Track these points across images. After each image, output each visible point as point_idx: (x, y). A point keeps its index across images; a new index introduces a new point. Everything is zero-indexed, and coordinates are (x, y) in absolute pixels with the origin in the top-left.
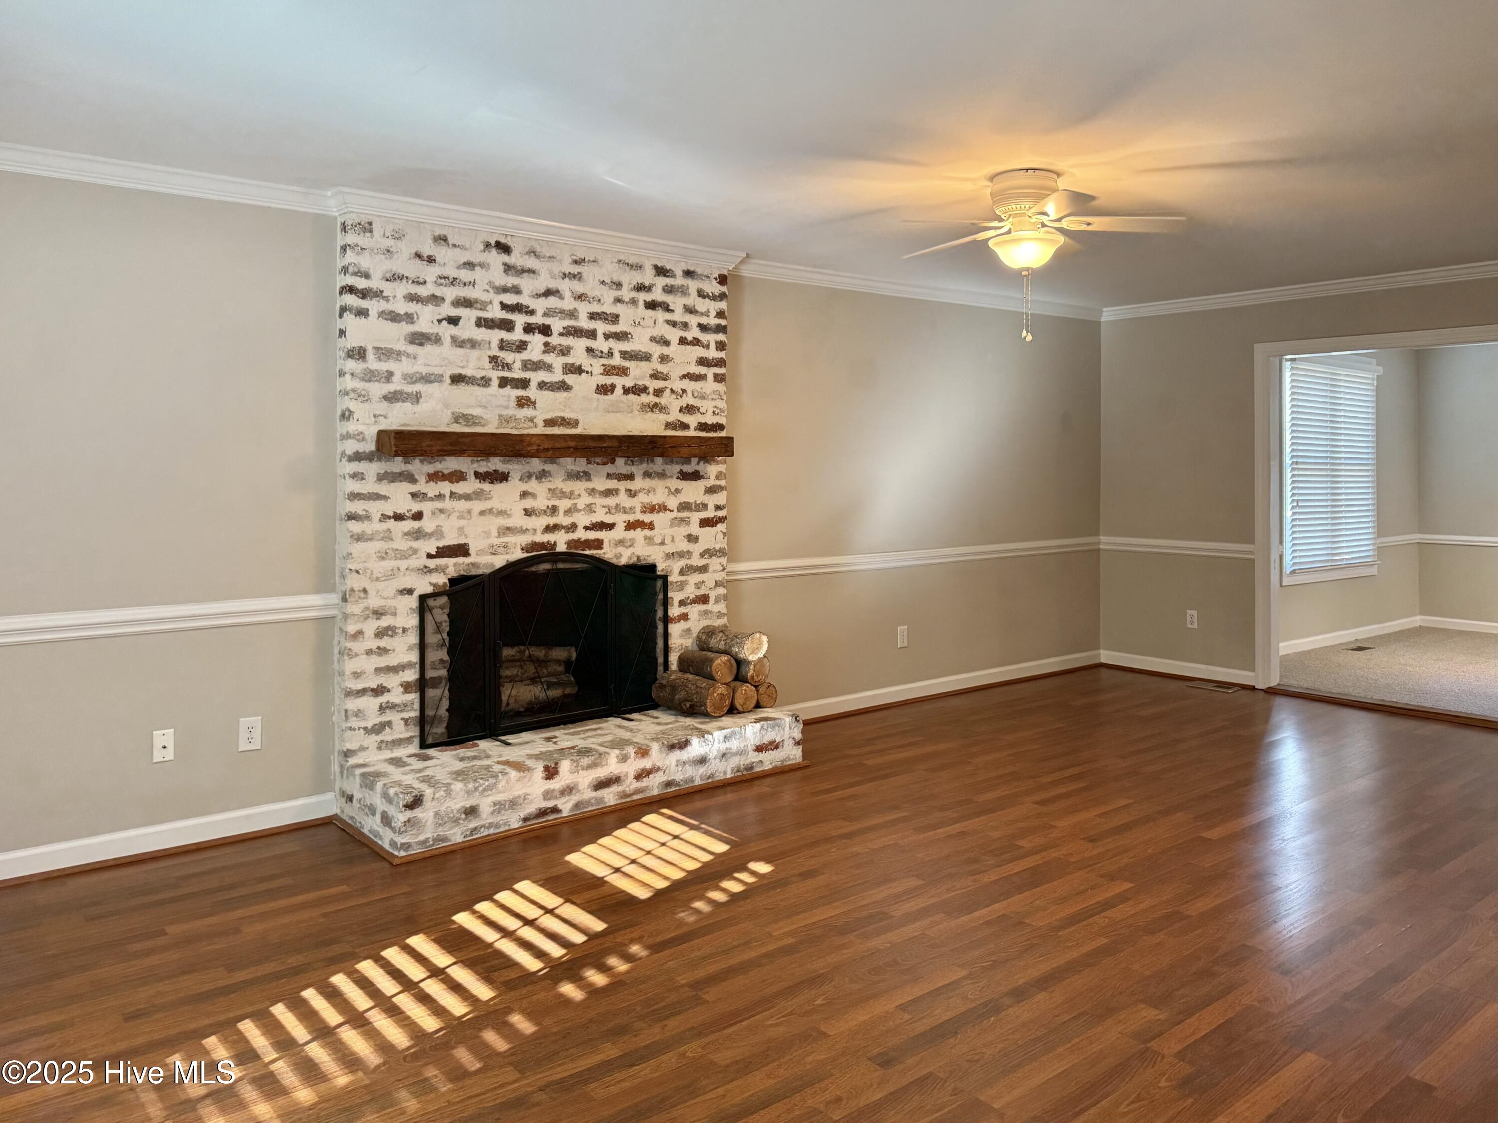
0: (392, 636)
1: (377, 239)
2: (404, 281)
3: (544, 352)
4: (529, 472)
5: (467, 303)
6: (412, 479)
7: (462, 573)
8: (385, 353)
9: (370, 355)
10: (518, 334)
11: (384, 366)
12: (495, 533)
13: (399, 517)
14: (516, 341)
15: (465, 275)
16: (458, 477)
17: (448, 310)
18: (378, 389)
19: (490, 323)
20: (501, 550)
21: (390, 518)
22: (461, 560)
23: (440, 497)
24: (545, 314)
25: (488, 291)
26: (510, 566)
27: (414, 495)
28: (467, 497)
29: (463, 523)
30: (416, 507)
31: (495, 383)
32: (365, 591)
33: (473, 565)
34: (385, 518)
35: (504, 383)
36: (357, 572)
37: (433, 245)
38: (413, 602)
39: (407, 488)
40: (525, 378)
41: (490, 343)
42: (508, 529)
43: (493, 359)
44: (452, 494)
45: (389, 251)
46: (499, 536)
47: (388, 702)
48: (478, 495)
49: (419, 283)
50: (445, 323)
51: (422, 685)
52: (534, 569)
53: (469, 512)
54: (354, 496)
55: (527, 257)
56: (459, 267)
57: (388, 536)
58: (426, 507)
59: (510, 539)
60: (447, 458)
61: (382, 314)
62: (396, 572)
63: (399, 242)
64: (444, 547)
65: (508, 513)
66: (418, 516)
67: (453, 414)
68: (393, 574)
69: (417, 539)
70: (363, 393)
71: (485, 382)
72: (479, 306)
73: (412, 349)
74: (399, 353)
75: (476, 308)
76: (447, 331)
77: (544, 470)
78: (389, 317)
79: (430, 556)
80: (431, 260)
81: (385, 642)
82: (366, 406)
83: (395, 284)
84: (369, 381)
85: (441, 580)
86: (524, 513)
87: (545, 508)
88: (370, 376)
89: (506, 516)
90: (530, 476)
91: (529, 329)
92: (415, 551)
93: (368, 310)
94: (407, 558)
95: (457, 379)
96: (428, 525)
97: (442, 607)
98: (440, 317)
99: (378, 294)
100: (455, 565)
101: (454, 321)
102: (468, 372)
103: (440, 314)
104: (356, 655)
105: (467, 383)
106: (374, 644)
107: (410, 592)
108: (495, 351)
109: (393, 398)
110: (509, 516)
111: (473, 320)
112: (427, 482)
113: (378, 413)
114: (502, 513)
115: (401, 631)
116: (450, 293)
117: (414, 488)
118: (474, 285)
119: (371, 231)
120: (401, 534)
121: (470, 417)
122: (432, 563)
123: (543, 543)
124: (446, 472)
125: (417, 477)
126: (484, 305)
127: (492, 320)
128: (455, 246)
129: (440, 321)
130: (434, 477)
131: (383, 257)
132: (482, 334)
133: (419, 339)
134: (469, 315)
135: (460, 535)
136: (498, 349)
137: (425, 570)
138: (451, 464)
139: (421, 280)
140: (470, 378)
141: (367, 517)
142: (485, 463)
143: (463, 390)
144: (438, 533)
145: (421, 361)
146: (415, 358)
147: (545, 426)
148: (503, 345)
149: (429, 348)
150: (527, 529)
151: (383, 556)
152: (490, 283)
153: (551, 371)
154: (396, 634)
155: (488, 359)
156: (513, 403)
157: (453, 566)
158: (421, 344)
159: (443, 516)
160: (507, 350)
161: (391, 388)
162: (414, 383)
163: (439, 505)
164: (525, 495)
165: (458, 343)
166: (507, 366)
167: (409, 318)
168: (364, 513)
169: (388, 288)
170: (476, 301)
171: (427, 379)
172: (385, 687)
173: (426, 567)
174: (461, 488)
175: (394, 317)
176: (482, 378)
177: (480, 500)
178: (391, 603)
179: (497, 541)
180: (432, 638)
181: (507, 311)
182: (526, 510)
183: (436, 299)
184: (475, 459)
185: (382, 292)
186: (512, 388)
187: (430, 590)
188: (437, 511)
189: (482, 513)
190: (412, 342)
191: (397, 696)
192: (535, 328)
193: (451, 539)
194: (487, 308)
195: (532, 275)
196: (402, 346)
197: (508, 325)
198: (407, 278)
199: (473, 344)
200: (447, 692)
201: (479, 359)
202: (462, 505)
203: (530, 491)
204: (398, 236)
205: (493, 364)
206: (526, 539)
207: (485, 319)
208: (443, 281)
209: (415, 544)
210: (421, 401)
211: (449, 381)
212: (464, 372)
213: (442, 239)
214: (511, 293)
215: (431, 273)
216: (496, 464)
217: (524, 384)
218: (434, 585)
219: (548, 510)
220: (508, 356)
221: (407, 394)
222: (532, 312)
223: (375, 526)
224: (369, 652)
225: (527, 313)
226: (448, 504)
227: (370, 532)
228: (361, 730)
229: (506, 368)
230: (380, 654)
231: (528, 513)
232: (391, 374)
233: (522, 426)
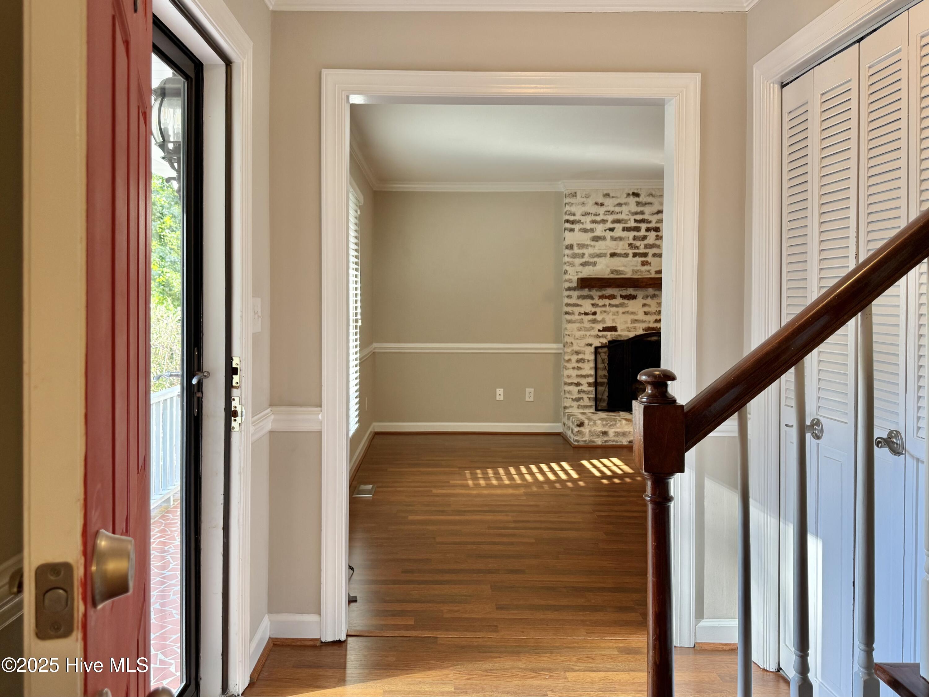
0: (583, 363)
1: (579, 199)
2: (590, 215)
3: (656, 239)
4: (647, 295)
5: (618, 221)
6: (592, 298)
7: (614, 339)
8: (581, 246)
9: (575, 247)
10: (643, 233)
11: (581, 251)
12: (629, 322)
13: (586, 314)
14: (641, 236)
15: (617, 209)
16: (612, 297)
17: (609, 225)
18: (578, 261)
19: (629, 229)
20: (633, 330)
21: (582, 314)
22: (613, 333)
23: (604, 306)
24: (657, 222)
25: (628, 215)
26: (637, 337)
27: (593, 305)
28: (617, 306)
29: (614, 317)
30: (594, 310)
31: (631, 255)
32: (572, 343)
33: (619, 335)
34: (580, 314)
35: (635, 255)
36: (569, 335)
37: (603, 198)
38: (592, 349)
39: (590, 301)
40: (646, 253)
41: (628, 238)
42: (636, 320)
43: (630, 245)
44: (610, 305)
45: (583, 203)
46: (631, 323)
47: (582, 389)
48: (621, 305)
49: (596, 215)
50: (608, 231)
51: (596, 384)
52: (649, 339)
53: (618, 312)
54: (568, 305)
55: (648, 197)
56: (615, 206)
57: (581, 321)
58: (598, 310)
59: (637, 325)
60: (607, 289)
61: (580, 230)
62: (585, 336)
63: (588, 199)
64: (606, 327)
65: (636, 313)
66: (594, 314)
67: (611, 270)
69: (594, 323)
70: (572, 263)
72: (624, 222)
73: (593, 243)
74: (587, 245)
75: (622, 223)
76: (609, 234)
77: (654, 294)
78: (583, 231)
79: (599, 331)
80: (602, 205)
81: (580, 365)
82: (573, 268)
83: (586, 217)
84: (575, 258)
85: (604, 341)
86: (644, 313)
87: (655, 311)
88: (575, 256)
89: (635, 315)
90: (647, 297)
91: (648, 230)
92: (593, 328)
93: (574, 229)
94: (589, 331)
95: (613, 255)
96: (599, 317)
97: (605, 353)
99: (579, 222)
100: (611, 335)
101: (612, 230)
102: (618, 251)
103: (605, 227)
104: (569, 369)
105: (618, 256)
106: (576, 365)
107: (591, 345)
108: (631, 241)
109: (584, 264)
110: (637, 315)
111: (621, 228)
112: (599, 299)
113: (578, 271)
114: (633, 313)
115: (587, 361)
116: (610, 218)
117: (593, 302)
118: (622, 213)
119: (576, 196)
120: (587, 321)
121: (618, 271)
122: (601, 334)
123: (654, 328)
124: (607, 295)
125: (594, 297)
126: (626, 221)
127: (630, 228)
128: (613, 197)
129: (605, 230)
130: (601, 297)
131: (581, 206)
132: (625, 234)
133: (596, 239)
134: (619, 226)
135: (613, 322)
136: (632, 240)
137: (597, 336)
138: (609, 291)
139: (598, 214)
140: (619, 254)
141: (572, 313)
142: (625, 291)
143: (616, 260)
144: (603, 321)
145: (597, 248)
146: (594, 247)
147: (655, 274)
148: (635, 238)
149: (600, 242)
150: (645, 321)
151: (579, 330)
152: (629, 211)
153: (659, 248)
154: (585, 362)
155: (628, 245)
156: (640, 264)
157: (610, 335)
158: (597, 241)
159: (605, 314)
160: (637, 240)
161: (584, 260)
162: (594, 258)
163: (604, 309)
164: (644, 305)
165: (613, 239)
166: (637, 247)
167: (592, 230)
169: (583, 219)
170: (623, 220)
171: (599, 256)
172: (580, 383)
173: (598, 335)
174: (614, 302)
175: (585, 231)
176: (625, 254)
177: (623, 307)
178: (583, 349)
179: (630, 325)
180: (600, 366)
181: (637, 223)
182: (645, 312)
183: (604, 221)
184: (621, 289)
186: (639, 257)
187: (599, 345)
188: (603, 312)
189: (623, 313)
190: (593, 240)
191: (585, 387)
192: (651, 229)
193: (609, 324)
194: (628, 222)
195: (650, 205)
196: (589, 242)
197: (638, 229)
198: (591, 213)
199: (621, 239)
200: (607, 389)
201: (623, 245)
202: (614, 309)
203: (647, 303)
204: (587, 196)
205: (630, 247)
206: (645, 325)
207: (627, 228)
208: (607, 213)
209: (593, 325)
210: (596, 265)
211: (609, 256)
212: (616, 251)
213: (607, 195)
214: (639, 214)
215: (602, 210)
216: (630, 291)
217: (645, 255)
218: (601, 343)
219: (657, 313)
220: (637, 243)
221: (591, 262)
222: (650, 222)
223: (577, 317)
224: (574, 368)
225: (647, 223)
226: (608, 309)
227: (574, 319)
228: (571, 399)
229: (636, 248)
230: (578, 370)
231: (646, 313)
232: (583, 255)
233: (644, 274)
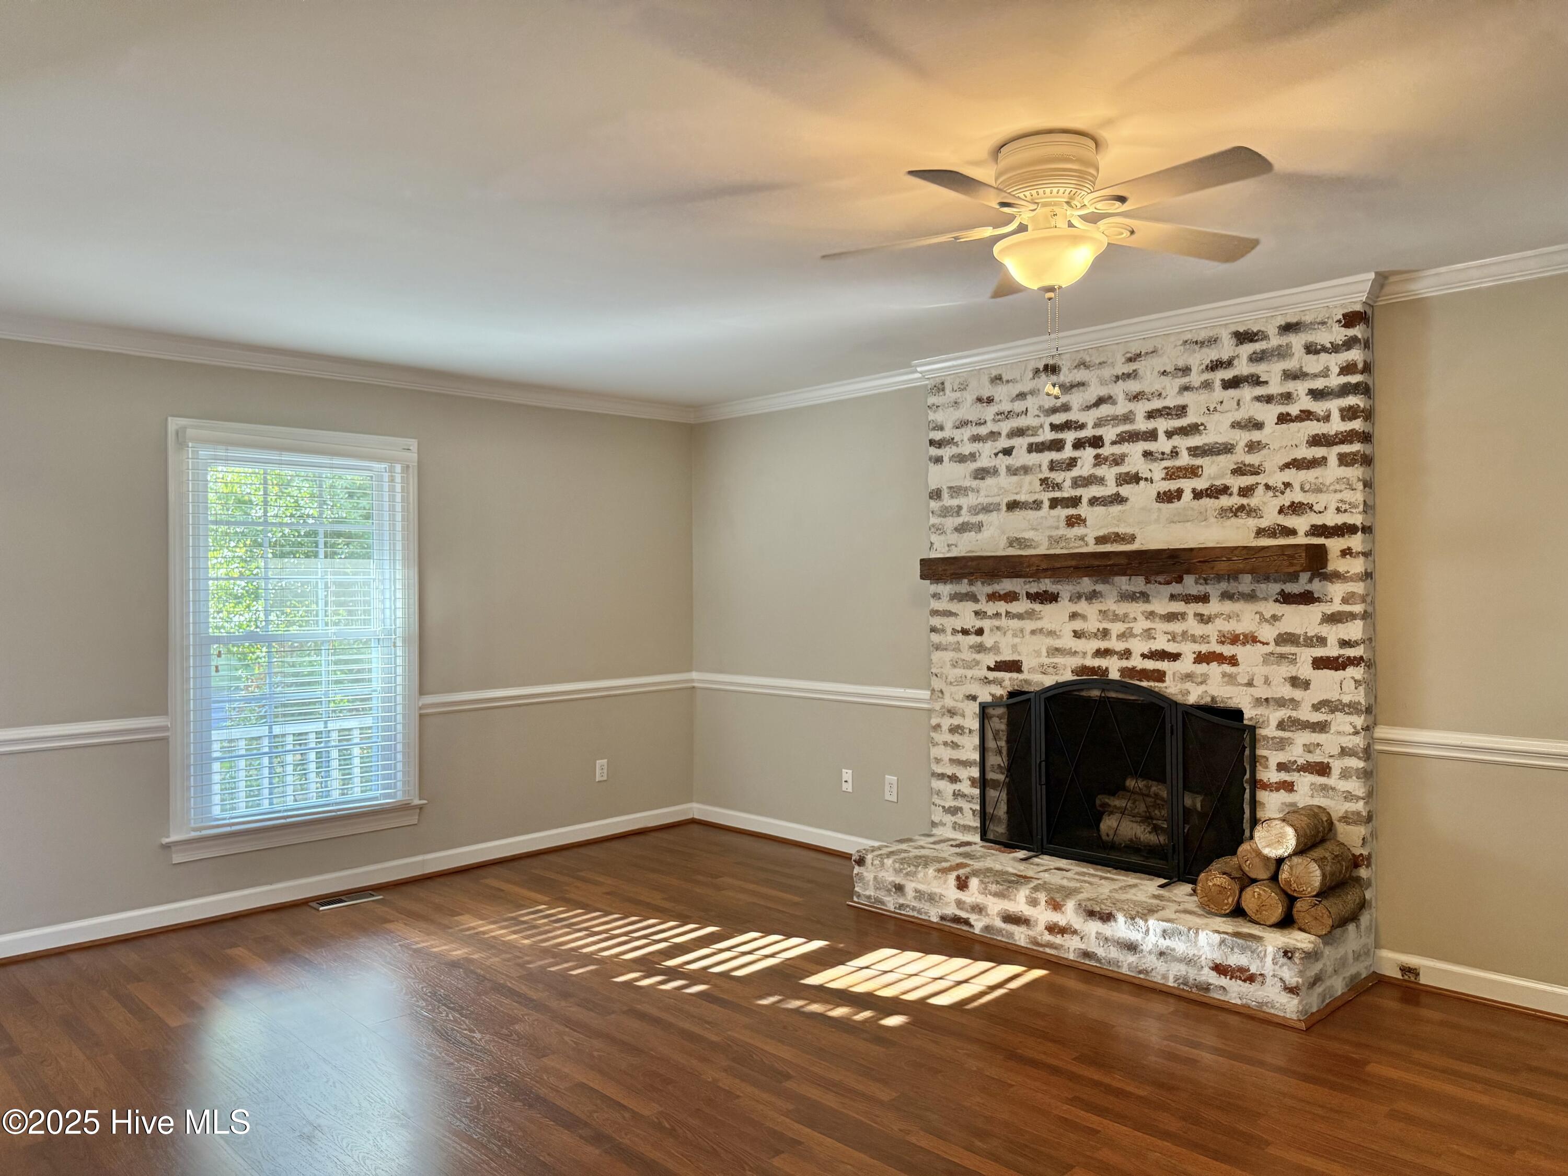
0: (961, 734)
1: (950, 395)
2: (969, 425)
3: (1095, 465)
4: (1078, 593)
5: (1019, 432)
6: (973, 598)
7: (1016, 688)
8: (956, 491)
9: (945, 495)
10: (1068, 452)
11: (955, 502)
12: (1044, 653)
13: (965, 632)
14: (1066, 459)
15: (1019, 406)
16: (1011, 597)
17: (1004, 443)
18: (951, 522)
19: (1040, 447)
20: (1051, 670)
21: (958, 632)
22: (1015, 675)
23: (997, 615)
24: (1096, 425)
25: (1038, 416)
26: (1058, 685)
27: (977, 613)
28: (1020, 616)
29: (1017, 640)
30: (978, 624)
31: (1046, 504)
32: (942, 692)
33: (1026, 681)
34: (955, 632)
35: (1054, 503)
36: (936, 675)
37: (990, 387)
38: (974, 708)
39: (971, 606)
40: (1076, 496)
41: (1040, 466)
42: (1057, 649)
43: (1044, 481)
44: (1007, 613)
45: (956, 403)
46: (1048, 656)
47: (959, 790)
48: (1030, 615)
49: (980, 424)
50: (1000, 455)
51: (983, 783)
52: (1084, 694)
53: (1022, 631)
54: (935, 613)
55: (1076, 371)
56: (1013, 401)
57: (957, 648)
58: (986, 624)
59: (1059, 660)
60: (1004, 580)
61: (953, 458)
62: (964, 679)
63: (964, 392)
64: (1001, 662)
65: (1058, 633)
66: (980, 632)
67: (1008, 538)
68: (960, 681)
69: (979, 652)
70: (940, 527)
71: (1037, 505)
72: (1030, 432)
73: (975, 484)
74: (966, 489)
75: (1028, 436)
76: (1003, 462)
77: (1094, 591)
78: (958, 459)
79: (989, 669)
80: (990, 400)
81: (956, 738)
82: (942, 537)
83: (963, 430)
84: (945, 516)
85: (999, 691)
86: (1073, 634)
87: (1095, 631)
88: (946, 512)
89: (1055, 637)
90: (1079, 597)
91: (1078, 445)
92: (977, 663)
93: (942, 457)
94: (971, 668)
95: (1013, 506)
96: (988, 640)
97: (1000, 717)
98: (996, 451)
99: (950, 442)
101: (1008, 452)
102: (1022, 498)
103: (996, 448)
104: (937, 744)
105: (1021, 509)
106: (949, 738)
107: (974, 698)
108: (1046, 473)
109: (962, 529)
110: (1059, 637)
111: (1025, 447)
112: (987, 602)
113: (950, 543)
114: (1051, 633)
115: (967, 731)
116: (1005, 427)
117: (977, 607)
118: (1026, 414)
119: (943, 390)
120: (967, 647)
121: (1023, 541)
122: (992, 675)
123: (1094, 667)
124: (1002, 593)
125: (979, 597)
126: (1034, 431)
127: (1043, 443)
128: (1008, 381)
129: (996, 455)
130: (993, 597)
131: (952, 409)
132: (1035, 458)
133: (981, 474)
134: (1021, 443)
135: (1013, 652)
136: (1048, 471)
137: (985, 681)
138: (1006, 585)
139: (982, 421)
140: (1023, 503)
141: (943, 631)
142: (1036, 583)
143: (1018, 514)
144: (995, 649)
145: (982, 493)
146: (978, 491)
147: (1096, 544)
148: (1053, 466)
149: (990, 481)
150: (1076, 652)
151: (954, 665)
152: (1040, 408)
153: (1103, 484)
154: (964, 733)
155: (1039, 483)
156: (1063, 524)
157: (1009, 680)
158: (983, 478)
159: (999, 633)
160: (1057, 470)
161: (960, 520)
162: (977, 514)
163: (996, 623)
164: (1074, 616)
165: (1013, 471)
166: (1058, 486)
167: (973, 457)
168: (941, 627)
169: (958, 435)
170: (1028, 428)
171: (987, 509)
172: (958, 777)
173: (986, 678)
174: (1016, 607)
175: (961, 459)
176: (1034, 502)
177: (1032, 619)
178: (960, 705)
179: (1047, 661)
180: (991, 744)
181: (1057, 432)
182: (1075, 632)
183: (994, 435)
184: (1028, 580)
185: (953, 439)
186: (1063, 508)
187: (989, 699)
188: (995, 629)
189: (1033, 632)
190: (975, 478)
191: (965, 787)
192: (1085, 443)
193: (1007, 656)
194: (1038, 433)
195: (1081, 388)
196: (969, 482)
197: (1057, 445)
198: (971, 422)
199: (1026, 470)
200: (1004, 796)
201: (1030, 483)
202: (1015, 624)
203: (1080, 611)
204: (963, 387)
205: (1044, 486)
206: (1076, 662)
207: (1037, 444)
208: (1000, 417)
209: (978, 657)
210: (982, 529)
211: (1004, 508)
212: (1017, 498)
213: (997, 380)
214: (1060, 412)
215: (989, 412)
216: (1046, 585)
217: (1075, 502)
218: (993, 695)
219: (1099, 633)
220: (1058, 477)
221: (972, 524)
222: (1082, 427)
223: (950, 638)
224: (945, 744)
225: (1076, 428)
226: (1004, 622)
227: (945, 643)
228: (941, 808)
229: (1056, 488)
230: (953, 748)
231: (1077, 635)
232: (960, 508)
233: (1071, 545)
